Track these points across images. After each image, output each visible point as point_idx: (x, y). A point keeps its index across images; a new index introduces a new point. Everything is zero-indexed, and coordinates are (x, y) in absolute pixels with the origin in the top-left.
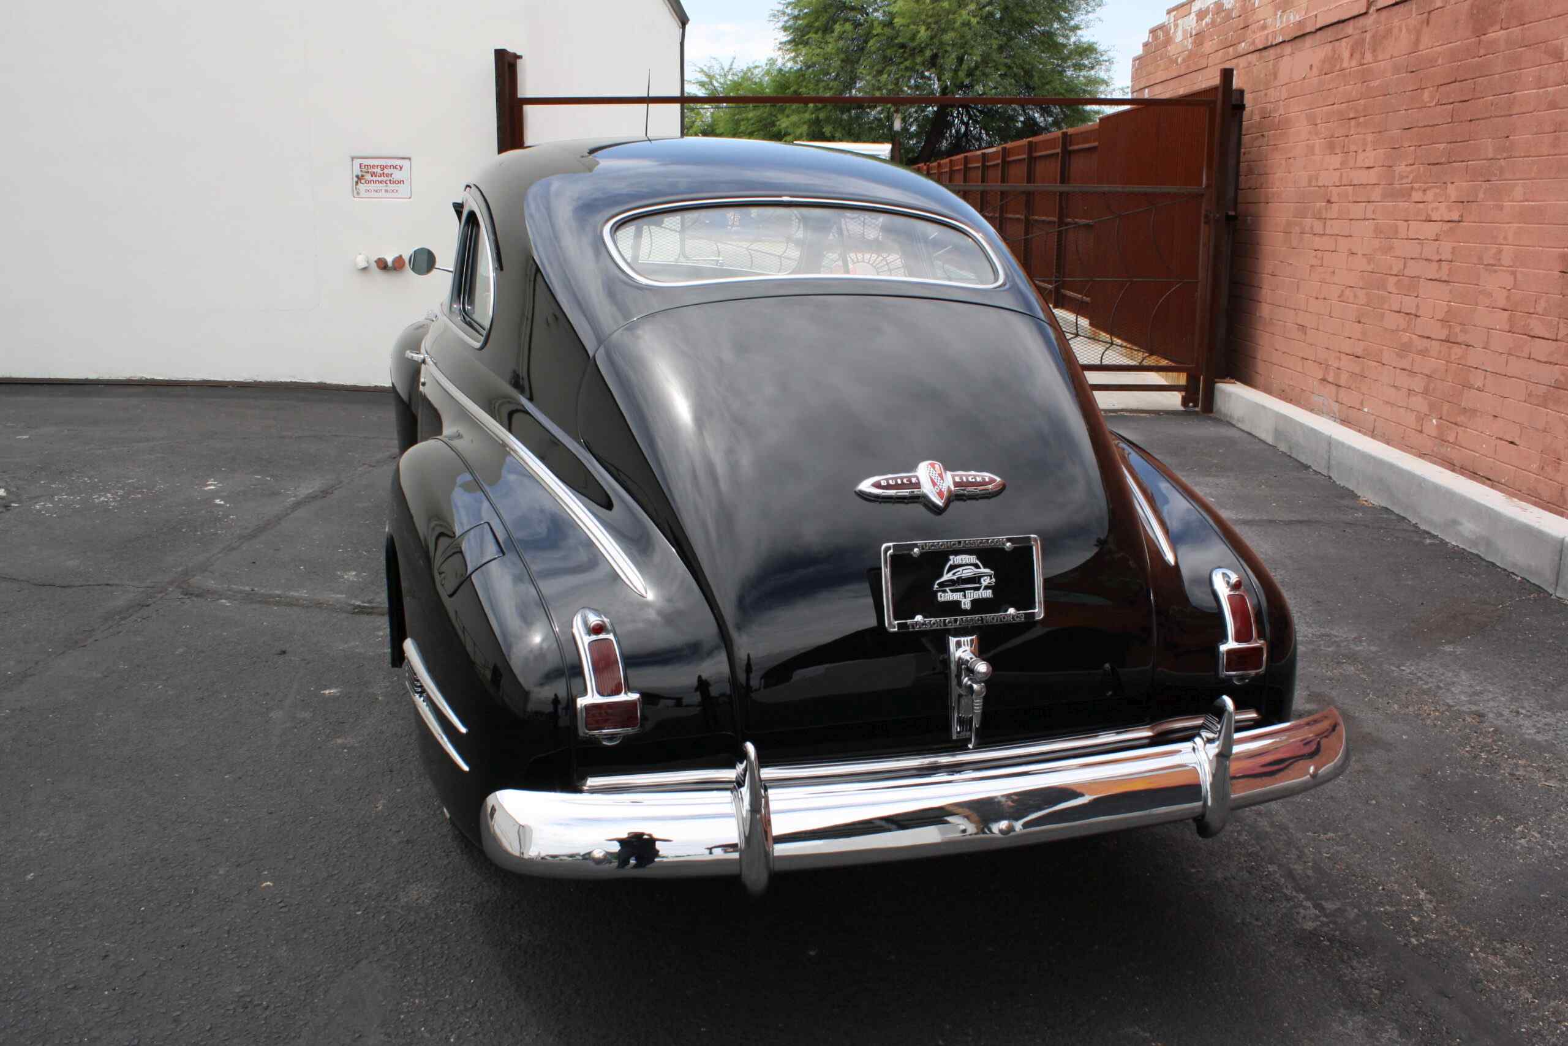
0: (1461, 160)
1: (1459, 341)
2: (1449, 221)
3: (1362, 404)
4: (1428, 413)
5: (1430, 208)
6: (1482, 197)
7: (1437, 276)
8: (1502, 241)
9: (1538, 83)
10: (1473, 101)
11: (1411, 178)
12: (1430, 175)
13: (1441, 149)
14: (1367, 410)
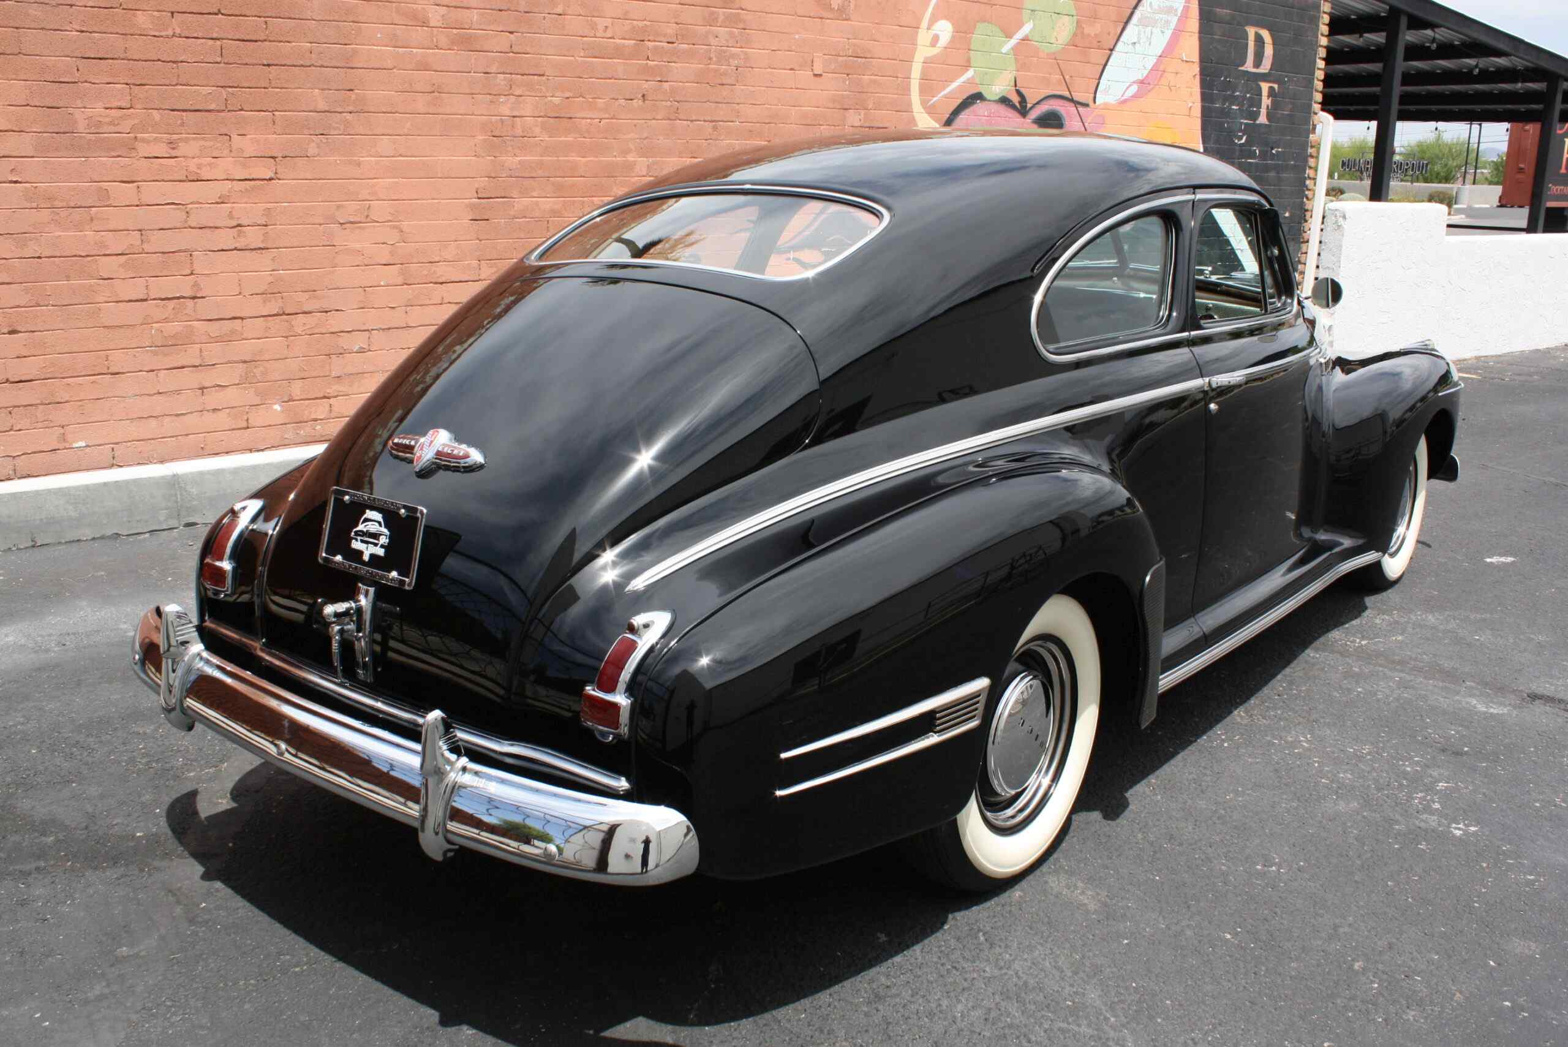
0: (258, 108)
1: (306, 310)
2: (246, 180)
3: (63, 438)
4: (257, 401)
5: (192, 165)
6: (316, 151)
7: (238, 245)
8: (368, 197)
9: (395, 42)
10: (267, 43)
11: (126, 126)
12: (182, 124)
13: (204, 93)
14: (82, 444)
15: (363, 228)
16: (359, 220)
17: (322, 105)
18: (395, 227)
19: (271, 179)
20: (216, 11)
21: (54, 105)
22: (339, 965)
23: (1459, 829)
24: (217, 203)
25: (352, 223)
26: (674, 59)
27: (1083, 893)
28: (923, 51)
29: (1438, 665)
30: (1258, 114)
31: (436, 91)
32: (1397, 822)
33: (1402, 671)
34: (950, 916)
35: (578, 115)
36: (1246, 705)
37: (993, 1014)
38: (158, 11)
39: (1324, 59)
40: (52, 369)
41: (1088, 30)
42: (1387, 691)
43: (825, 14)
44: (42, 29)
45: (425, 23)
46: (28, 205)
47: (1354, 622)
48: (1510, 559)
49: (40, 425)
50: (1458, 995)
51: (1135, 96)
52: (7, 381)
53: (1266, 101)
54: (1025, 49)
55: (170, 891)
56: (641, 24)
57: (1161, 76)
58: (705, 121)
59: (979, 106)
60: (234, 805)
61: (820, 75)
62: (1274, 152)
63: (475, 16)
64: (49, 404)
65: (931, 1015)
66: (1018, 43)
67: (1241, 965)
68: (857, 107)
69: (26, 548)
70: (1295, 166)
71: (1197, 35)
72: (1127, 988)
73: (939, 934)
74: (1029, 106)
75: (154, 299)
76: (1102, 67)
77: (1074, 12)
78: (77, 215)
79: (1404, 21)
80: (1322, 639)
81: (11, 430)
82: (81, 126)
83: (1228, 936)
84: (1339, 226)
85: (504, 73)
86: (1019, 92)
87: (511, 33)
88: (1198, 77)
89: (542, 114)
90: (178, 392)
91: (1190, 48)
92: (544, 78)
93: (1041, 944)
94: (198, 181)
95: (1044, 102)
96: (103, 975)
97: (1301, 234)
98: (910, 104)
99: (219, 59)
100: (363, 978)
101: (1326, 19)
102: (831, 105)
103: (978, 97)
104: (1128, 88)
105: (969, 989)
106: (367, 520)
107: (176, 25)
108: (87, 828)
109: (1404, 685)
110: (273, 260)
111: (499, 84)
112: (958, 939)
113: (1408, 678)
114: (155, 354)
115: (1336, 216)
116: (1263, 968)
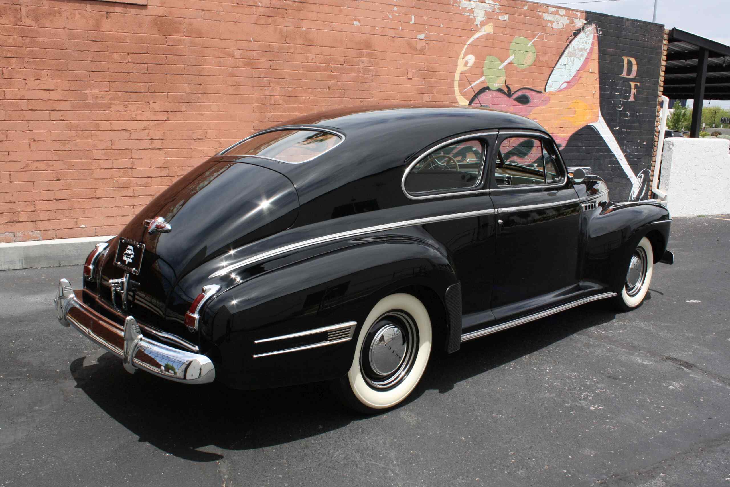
0: (162, 91)
2: (155, 120)
3: (76, 223)
5: (133, 114)
6: (185, 109)
7: (151, 147)
8: (206, 129)
9: (220, 64)
10: (166, 65)
11: (107, 99)
12: (130, 98)
13: (140, 85)
14: (83, 226)
15: (204, 141)
16: (202, 138)
17: (188, 91)
18: (217, 141)
19: (165, 120)
20: (146, 52)
21: (80, 90)
22: (112, 419)
23: (593, 407)
24: (143, 130)
25: (199, 139)
26: (343, 72)
27: (413, 418)
28: (460, 68)
29: (632, 343)
30: (629, 97)
31: (237, 85)
32: (568, 403)
33: (613, 345)
34: (352, 422)
35: (300, 95)
36: (531, 354)
37: (348, 457)
38: (123, 53)
39: (664, 71)
40: (73, 195)
41: (541, 59)
42: (600, 352)
43: (413, 52)
44: (77, 60)
45: (233, 57)
46: (67, 130)
47: (604, 324)
48: (698, 301)
49: (67, 218)
50: (547, 467)
51: (566, 88)
52: (55, 199)
53: (633, 91)
54: (510, 68)
55: (62, 390)
56: (328, 57)
57: (579, 79)
58: (357, 98)
59: (487, 93)
60: (98, 363)
61: (411, 79)
62: (638, 114)
63: (255, 54)
64: (71, 209)
65: (324, 455)
66: (507, 65)
67: (461, 448)
68: (428, 93)
69: (56, 267)
70: (648, 120)
71: (597, 61)
72: (408, 453)
73: (344, 428)
74: (512, 93)
75: (115, 168)
76: (548, 76)
77: (534, 51)
78: (86, 133)
79: (707, 54)
80: (584, 330)
81: (55, 219)
82: (90, 98)
83: (463, 438)
84: (671, 149)
85: (267, 78)
86: (507, 87)
87: (271, 61)
88: (598, 80)
89: (283, 95)
90: (124, 207)
91: (594, 66)
92: (284, 80)
93: (383, 435)
94: (135, 120)
95: (520, 91)
96: (27, 415)
97: (652, 153)
98: (454, 92)
99: (146, 72)
100: (117, 424)
101: (665, 53)
102: (416, 92)
103: (487, 88)
104: (562, 85)
105: (344, 447)
106: (129, 249)
107: (129, 58)
108: (40, 367)
109: (610, 350)
110: (165, 153)
111: (264, 82)
112: (350, 430)
113: (614, 347)
114: (115, 190)
115: (669, 144)
116: (470, 451)
